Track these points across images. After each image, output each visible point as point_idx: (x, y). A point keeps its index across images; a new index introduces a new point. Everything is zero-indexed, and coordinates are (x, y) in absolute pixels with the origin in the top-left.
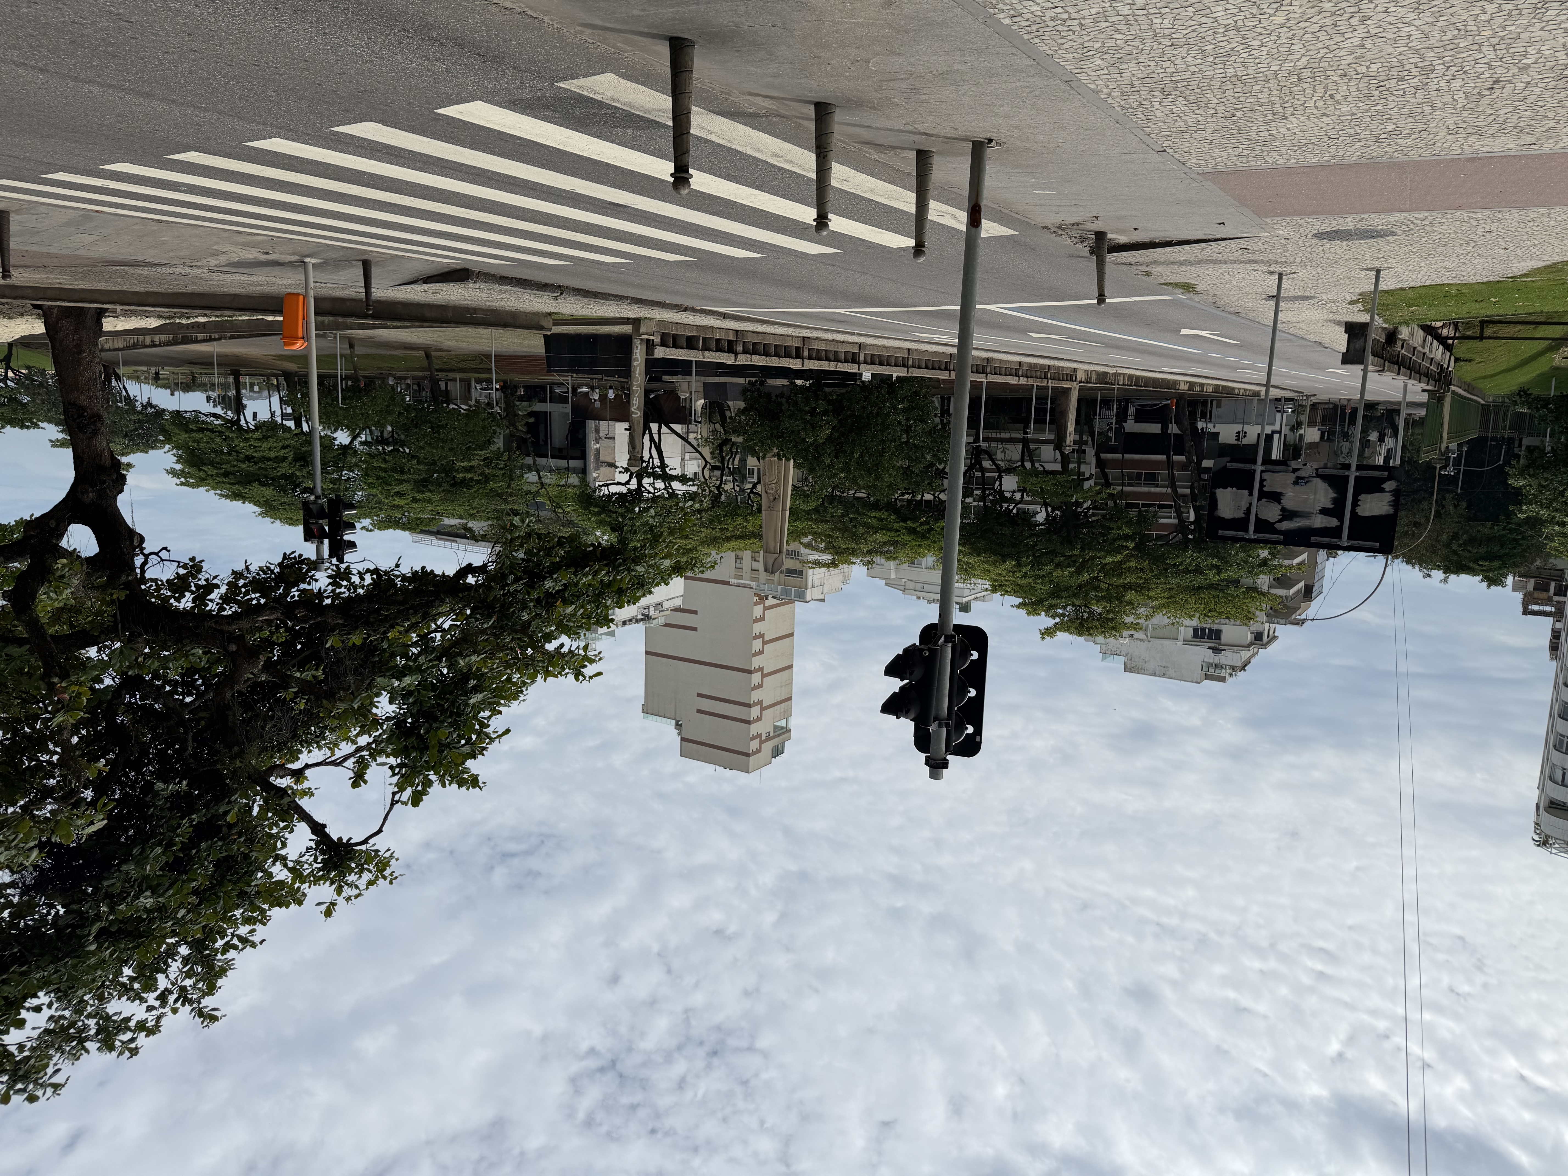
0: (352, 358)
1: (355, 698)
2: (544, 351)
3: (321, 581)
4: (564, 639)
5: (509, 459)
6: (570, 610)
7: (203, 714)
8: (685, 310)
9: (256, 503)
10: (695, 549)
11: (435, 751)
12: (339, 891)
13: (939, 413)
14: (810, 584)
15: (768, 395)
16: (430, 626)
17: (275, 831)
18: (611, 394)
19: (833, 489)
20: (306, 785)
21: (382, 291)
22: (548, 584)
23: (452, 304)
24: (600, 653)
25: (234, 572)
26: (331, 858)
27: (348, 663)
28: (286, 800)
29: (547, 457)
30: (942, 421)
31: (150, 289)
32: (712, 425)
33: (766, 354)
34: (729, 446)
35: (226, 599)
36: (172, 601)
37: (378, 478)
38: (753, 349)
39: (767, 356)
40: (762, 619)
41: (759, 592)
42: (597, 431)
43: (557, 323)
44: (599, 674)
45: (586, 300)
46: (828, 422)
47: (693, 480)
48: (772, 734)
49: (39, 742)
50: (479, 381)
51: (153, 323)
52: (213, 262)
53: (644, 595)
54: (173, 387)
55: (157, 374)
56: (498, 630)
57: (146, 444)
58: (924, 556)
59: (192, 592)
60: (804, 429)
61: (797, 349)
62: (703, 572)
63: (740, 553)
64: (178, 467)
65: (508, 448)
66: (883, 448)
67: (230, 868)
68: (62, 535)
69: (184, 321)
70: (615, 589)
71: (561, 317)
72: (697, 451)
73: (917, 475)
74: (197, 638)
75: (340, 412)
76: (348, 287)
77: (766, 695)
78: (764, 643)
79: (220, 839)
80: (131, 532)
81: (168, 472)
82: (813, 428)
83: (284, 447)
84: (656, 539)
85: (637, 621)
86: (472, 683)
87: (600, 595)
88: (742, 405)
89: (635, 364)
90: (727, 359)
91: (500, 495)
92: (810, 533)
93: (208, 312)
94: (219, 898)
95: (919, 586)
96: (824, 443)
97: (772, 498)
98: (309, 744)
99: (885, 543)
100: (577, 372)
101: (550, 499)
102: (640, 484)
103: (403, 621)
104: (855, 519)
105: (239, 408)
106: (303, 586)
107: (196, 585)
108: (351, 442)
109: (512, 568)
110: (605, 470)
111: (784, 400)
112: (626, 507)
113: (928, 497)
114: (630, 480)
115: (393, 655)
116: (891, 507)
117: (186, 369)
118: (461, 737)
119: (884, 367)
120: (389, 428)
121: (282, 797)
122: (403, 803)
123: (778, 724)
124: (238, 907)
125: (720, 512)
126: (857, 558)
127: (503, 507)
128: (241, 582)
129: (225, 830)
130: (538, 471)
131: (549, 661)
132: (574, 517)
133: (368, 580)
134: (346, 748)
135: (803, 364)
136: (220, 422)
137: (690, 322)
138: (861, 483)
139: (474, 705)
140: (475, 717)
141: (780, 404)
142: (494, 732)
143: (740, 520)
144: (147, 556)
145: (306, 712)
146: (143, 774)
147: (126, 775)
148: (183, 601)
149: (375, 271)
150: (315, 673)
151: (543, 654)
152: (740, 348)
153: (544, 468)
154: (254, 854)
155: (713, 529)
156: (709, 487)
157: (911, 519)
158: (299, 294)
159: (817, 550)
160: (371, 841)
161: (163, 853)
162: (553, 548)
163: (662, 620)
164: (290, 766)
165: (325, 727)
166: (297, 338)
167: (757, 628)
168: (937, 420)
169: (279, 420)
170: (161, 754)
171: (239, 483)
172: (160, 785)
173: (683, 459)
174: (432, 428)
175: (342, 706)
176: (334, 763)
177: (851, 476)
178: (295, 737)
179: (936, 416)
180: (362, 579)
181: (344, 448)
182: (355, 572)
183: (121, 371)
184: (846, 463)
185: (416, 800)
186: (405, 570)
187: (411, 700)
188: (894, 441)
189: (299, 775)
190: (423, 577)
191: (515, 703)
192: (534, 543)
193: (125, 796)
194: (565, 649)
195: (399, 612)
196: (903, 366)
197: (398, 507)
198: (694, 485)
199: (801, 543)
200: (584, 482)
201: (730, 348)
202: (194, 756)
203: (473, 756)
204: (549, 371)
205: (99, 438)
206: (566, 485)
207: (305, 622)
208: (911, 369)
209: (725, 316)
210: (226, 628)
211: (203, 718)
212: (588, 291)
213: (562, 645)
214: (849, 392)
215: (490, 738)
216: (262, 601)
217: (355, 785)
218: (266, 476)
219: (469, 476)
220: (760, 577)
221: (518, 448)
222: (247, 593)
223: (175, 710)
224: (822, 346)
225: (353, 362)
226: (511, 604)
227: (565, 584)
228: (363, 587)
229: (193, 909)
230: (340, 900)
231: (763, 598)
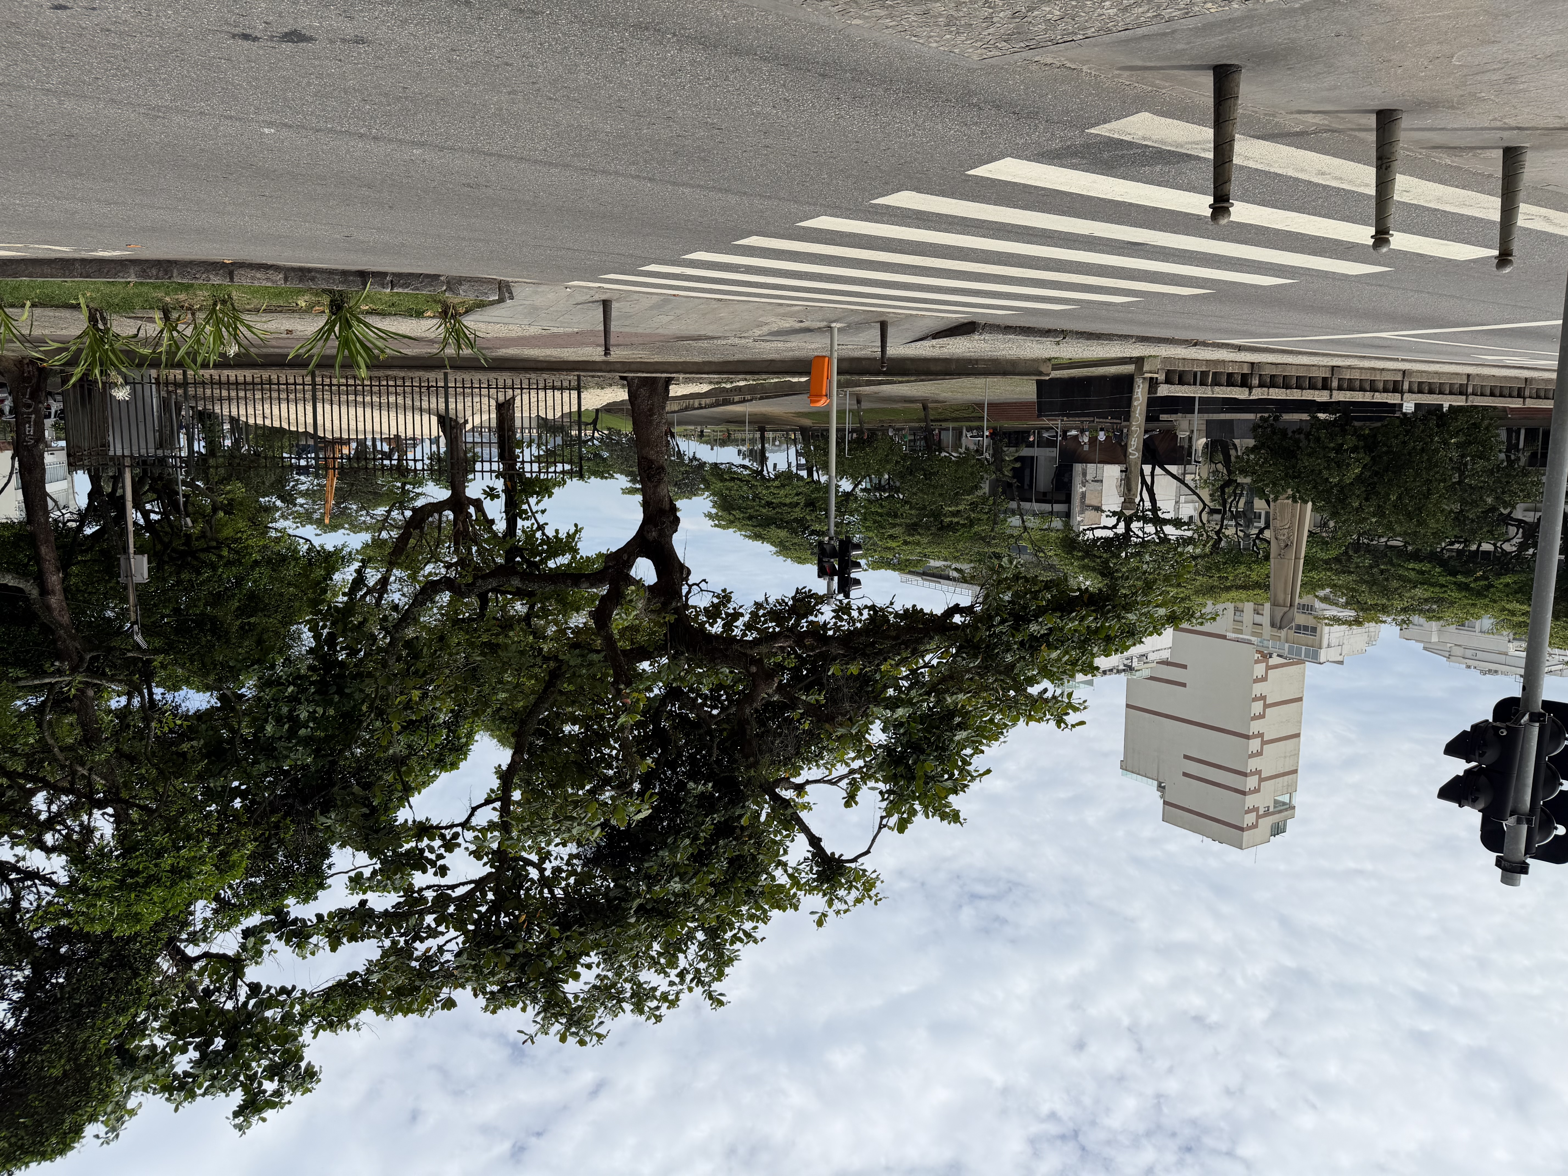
0: (859, 413)
1: (853, 724)
2: (1035, 396)
3: (826, 614)
4: (1046, 684)
5: (994, 503)
6: (1054, 655)
7: (725, 726)
8: (1195, 345)
9: (773, 544)
10: (1188, 598)
11: (921, 782)
12: (830, 903)
13: (1504, 448)
14: (1325, 643)
15: (1284, 433)
16: (918, 662)
17: (778, 838)
18: (1102, 436)
19: (1360, 535)
20: (806, 799)
21: (897, 349)
22: (1033, 627)
23: (955, 357)
24: (1085, 701)
25: (756, 603)
26: (824, 871)
27: (846, 690)
28: (789, 811)
29: (1031, 501)
30: (1508, 457)
31: (707, 359)
32: (1213, 466)
33: (1287, 386)
34: (1231, 488)
35: (749, 626)
36: (707, 625)
37: (875, 522)
38: (1272, 382)
39: (1287, 388)
40: (1264, 679)
41: (1261, 649)
42: (1084, 474)
43: (1056, 367)
44: (1082, 723)
45: (1089, 342)
46: (1358, 460)
47: (1188, 524)
48: (1271, 809)
49: (602, 739)
50: (970, 429)
51: (705, 388)
52: (758, 332)
53: (1134, 644)
54: (714, 442)
55: (702, 432)
56: (984, 669)
57: (691, 492)
58: (1478, 618)
59: (723, 619)
60: (1328, 468)
61: (1325, 379)
62: (1202, 624)
63: (1240, 605)
64: (714, 511)
65: (993, 492)
66: (1429, 490)
67: (740, 867)
68: (631, 566)
69: (729, 386)
70: (1102, 636)
71: (1062, 362)
72: (1195, 493)
73: (1473, 521)
74: (727, 659)
75: (846, 462)
76: (865, 347)
77: (1268, 763)
78: (1266, 706)
79: (734, 839)
80: (682, 566)
81: (706, 516)
82: (1338, 466)
83: (797, 494)
84: (1149, 586)
85: (1119, 672)
86: (958, 720)
87: (1086, 641)
88: (1251, 442)
89: (1136, 403)
90: (1240, 394)
91: (983, 539)
92: (1328, 586)
93: (748, 377)
94: (730, 892)
95: (1469, 653)
96: (1352, 484)
97: (1283, 545)
98: (810, 762)
99: (1426, 600)
100: (1068, 416)
101: (1032, 543)
102: (1128, 528)
103: (894, 655)
104: (1388, 570)
105: (763, 460)
106: (811, 618)
107: (726, 613)
108: (854, 489)
109: (998, 610)
110: (1090, 514)
111: (1302, 436)
112: (1112, 552)
113: (1487, 547)
114: (1117, 524)
115: (886, 687)
116: (1435, 558)
117: (723, 427)
118: (945, 771)
119: (1435, 396)
120: (886, 476)
121: (786, 808)
122: (890, 828)
123: (1280, 798)
124: (745, 903)
125: (1218, 558)
126: (1388, 616)
127: (986, 550)
128: (761, 612)
129: (738, 831)
130: (1021, 515)
131: (1032, 705)
132: (1055, 561)
133: (866, 614)
134: (841, 770)
135: (1331, 396)
136: (748, 472)
137: (1200, 357)
138: (1398, 529)
139: (959, 742)
140: (958, 753)
141: (1297, 441)
142: (976, 771)
143: (1242, 569)
144: (690, 586)
145: (809, 732)
146: (677, 773)
147: (664, 773)
148: (716, 626)
149: (891, 331)
150: (817, 697)
151: (1026, 697)
152: (1256, 382)
153: (1027, 511)
154: (761, 857)
155: (1211, 577)
156: (1207, 532)
157: (1462, 573)
158: (824, 357)
159: (1336, 604)
160: (860, 860)
161: (690, 844)
162: (1040, 591)
163: (1146, 673)
164: (792, 780)
165: (824, 748)
166: (821, 396)
167: (1258, 689)
168: (1502, 456)
169: (794, 470)
170: (692, 757)
171: (760, 525)
172: (691, 785)
173: (1177, 502)
174: (925, 475)
175: (841, 731)
176: (830, 782)
177: (1385, 522)
178: (798, 754)
179: (1500, 451)
180: (861, 614)
181: (847, 495)
182: (855, 607)
183: (676, 429)
184: (1379, 506)
185: (902, 827)
186: (898, 607)
187: (902, 731)
188: (1444, 481)
189: (800, 789)
190: (913, 615)
191: (995, 744)
192: (1020, 586)
193: (663, 790)
194: (1049, 695)
195: (892, 646)
196: (1461, 394)
197: (889, 549)
198: (1189, 530)
199: (1317, 597)
200: (1068, 526)
201: (1244, 382)
202: (719, 762)
203: (956, 792)
204: (1039, 416)
205: (662, 486)
206: (1049, 529)
207: (812, 650)
208: (1471, 398)
209: (1240, 348)
210: (749, 652)
211: (725, 729)
212: (1091, 334)
213: (1045, 690)
214: (1386, 426)
215: (972, 776)
216: (777, 629)
217: (848, 805)
218: (781, 520)
219: (956, 520)
220: (1264, 632)
221: (1003, 493)
222: (765, 622)
223: (705, 720)
224: (1356, 375)
225: (859, 416)
226: (996, 645)
227: (1050, 629)
228: (860, 621)
229: (710, 899)
230: (831, 913)
231: (1266, 656)
